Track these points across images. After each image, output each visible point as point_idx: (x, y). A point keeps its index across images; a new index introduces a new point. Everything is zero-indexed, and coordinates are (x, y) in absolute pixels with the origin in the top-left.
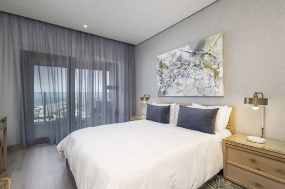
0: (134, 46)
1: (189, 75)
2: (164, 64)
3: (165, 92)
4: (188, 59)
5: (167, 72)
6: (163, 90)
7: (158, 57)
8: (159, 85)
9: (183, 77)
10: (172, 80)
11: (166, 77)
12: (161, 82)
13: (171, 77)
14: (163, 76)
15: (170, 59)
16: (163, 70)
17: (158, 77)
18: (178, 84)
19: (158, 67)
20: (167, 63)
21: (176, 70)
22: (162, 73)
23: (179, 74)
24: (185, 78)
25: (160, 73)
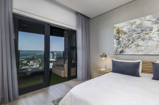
0: (89, 18)
1: (150, 38)
2: (122, 31)
3: (122, 52)
4: (150, 26)
5: (125, 37)
6: (120, 50)
7: (115, 26)
8: (115, 46)
9: (143, 40)
10: (130, 42)
11: (124, 40)
12: (118, 44)
13: (129, 40)
14: (121, 39)
15: (129, 27)
16: (120, 35)
17: (115, 40)
18: (138, 46)
19: (115, 33)
20: (125, 29)
21: (135, 35)
22: (119, 38)
23: (139, 38)
24: (146, 41)
25: (117, 37)
